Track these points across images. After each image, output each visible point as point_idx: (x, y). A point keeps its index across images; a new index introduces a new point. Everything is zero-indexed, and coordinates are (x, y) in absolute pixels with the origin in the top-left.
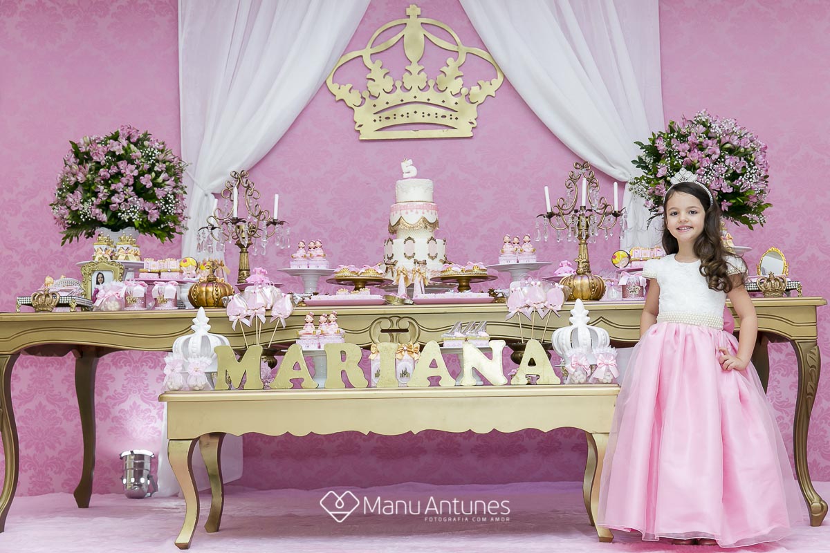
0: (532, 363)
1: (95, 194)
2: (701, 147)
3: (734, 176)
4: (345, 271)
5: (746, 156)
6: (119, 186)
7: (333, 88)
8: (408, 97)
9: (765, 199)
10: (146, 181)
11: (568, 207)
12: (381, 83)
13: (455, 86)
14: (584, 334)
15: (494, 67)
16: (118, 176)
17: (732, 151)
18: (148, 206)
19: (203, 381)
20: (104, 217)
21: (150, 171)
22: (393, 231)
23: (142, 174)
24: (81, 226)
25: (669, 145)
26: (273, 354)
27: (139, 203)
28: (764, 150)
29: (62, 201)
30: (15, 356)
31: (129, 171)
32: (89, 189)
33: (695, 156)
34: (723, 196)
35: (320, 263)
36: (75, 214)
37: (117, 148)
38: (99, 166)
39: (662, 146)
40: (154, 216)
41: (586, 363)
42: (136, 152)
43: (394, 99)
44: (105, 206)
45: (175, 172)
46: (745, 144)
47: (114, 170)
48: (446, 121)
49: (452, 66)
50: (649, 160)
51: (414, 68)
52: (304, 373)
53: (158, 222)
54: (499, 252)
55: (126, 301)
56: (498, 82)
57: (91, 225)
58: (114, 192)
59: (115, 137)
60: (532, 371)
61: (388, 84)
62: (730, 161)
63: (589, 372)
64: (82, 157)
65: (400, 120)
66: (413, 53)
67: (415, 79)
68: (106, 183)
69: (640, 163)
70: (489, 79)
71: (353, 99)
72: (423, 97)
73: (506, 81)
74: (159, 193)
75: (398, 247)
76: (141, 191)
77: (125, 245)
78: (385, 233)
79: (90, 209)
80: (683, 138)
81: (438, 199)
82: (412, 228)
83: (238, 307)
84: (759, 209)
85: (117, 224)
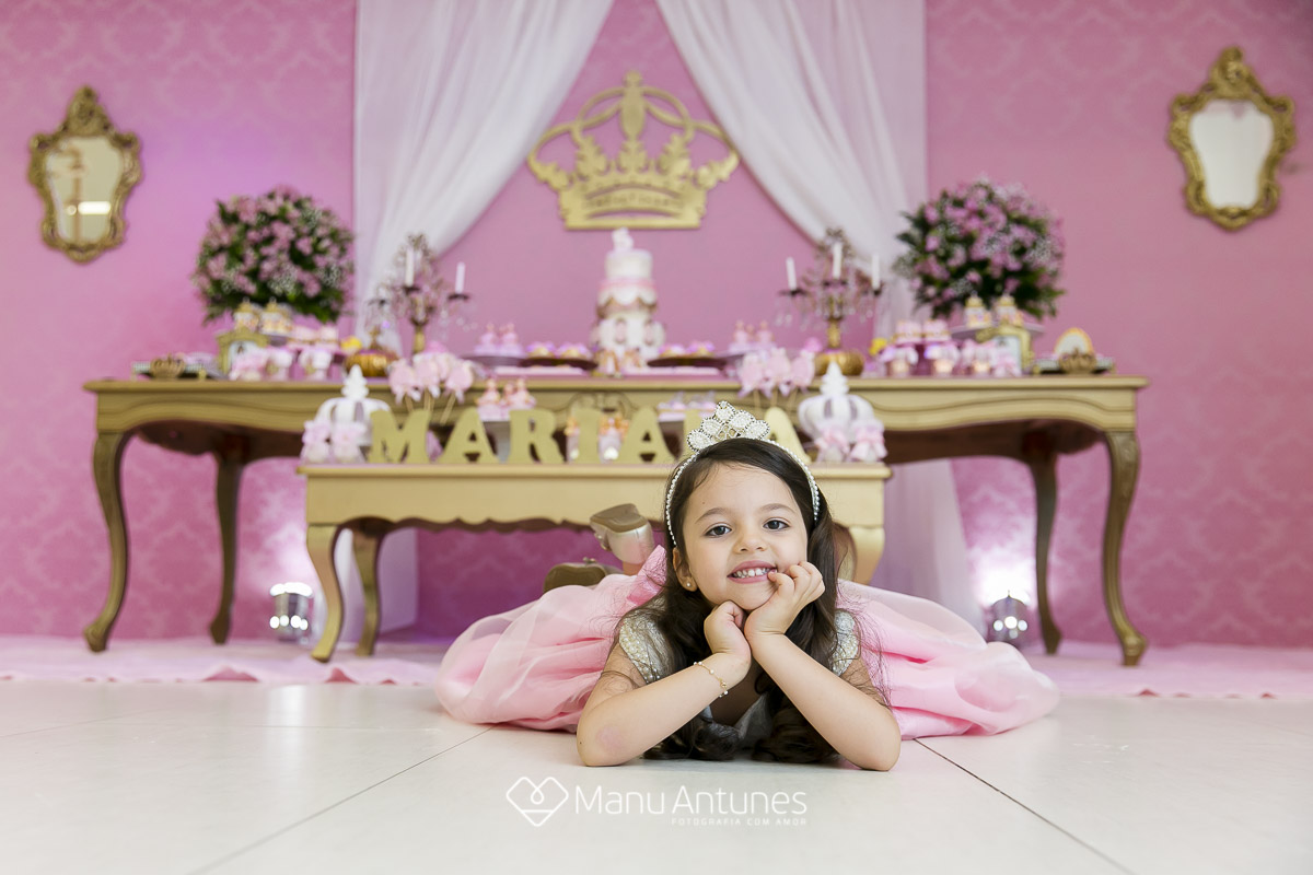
1: (241, 259)
2: (981, 214)
3: (1021, 251)
4: (543, 351)
5: (1037, 228)
6: (269, 250)
7: (536, 166)
8: (625, 179)
9: (1058, 285)
10: (305, 246)
11: (817, 279)
12: (592, 162)
13: (681, 166)
14: (841, 405)
15: (728, 144)
16: (270, 240)
17: (1020, 221)
18: (306, 277)
19: (354, 452)
20: (252, 288)
21: (311, 233)
22: (601, 314)
23: (299, 236)
24: (224, 299)
25: (942, 211)
26: (443, 432)
27: (295, 273)
28: (1058, 223)
29: (203, 269)
30: (127, 436)
31: (284, 232)
32: (234, 253)
33: (974, 225)
34: (1008, 273)
35: (514, 350)
36: (217, 283)
37: (272, 208)
38: (247, 227)
39: (933, 215)
40: (313, 290)
41: (843, 439)
42: (293, 213)
43: (607, 181)
44: (254, 274)
45: (342, 240)
46: (1033, 218)
47: (266, 232)
48: (670, 208)
49: (676, 143)
50: (916, 233)
51: (632, 145)
52: (482, 445)
53: (318, 298)
54: (732, 340)
55: (266, 370)
56: (732, 163)
57: (233, 299)
58: (263, 258)
59: (271, 196)
61: (600, 164)
62: (1018, 233)
63: (847, 449)
64: (229, 218)
65: (614, 206)
66: (631, 129)
67: (633, 157)
68: (256, 246)
69: (905, 237)
70: (721, 159)
71: (558, 180)
72: (642, 179)
73: (743, 165)
74: (320, 261)
75: (607, 332)
76: (298, 258)
77: (275, 319)
78: (593, 317)
79: (236, 278)
80: (959, 204)
81: (658, 277)
82: (626, 308)
83: (403, 379)
84: (1052, 293)
85: (263, 298)
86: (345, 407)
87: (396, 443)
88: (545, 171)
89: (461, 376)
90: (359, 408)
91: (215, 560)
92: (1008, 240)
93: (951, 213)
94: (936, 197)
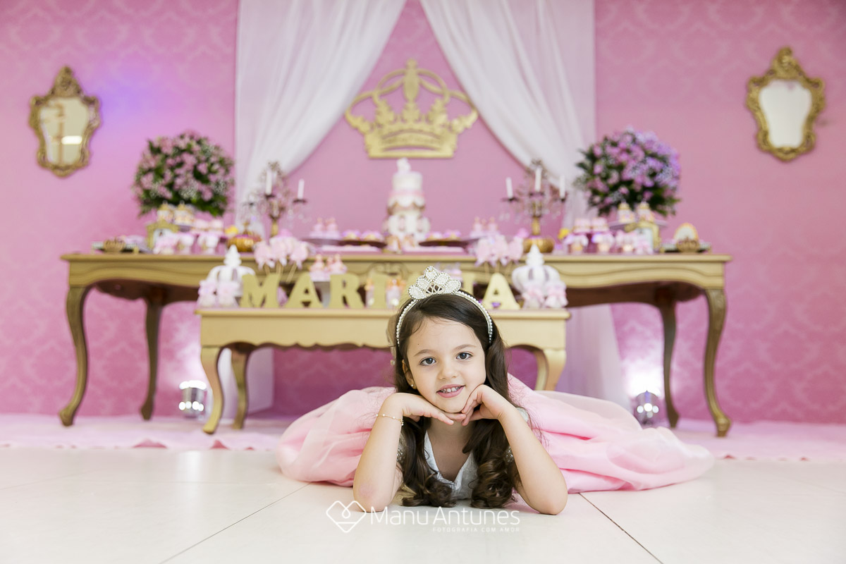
0: (496, 293)
1: (162, 176)
2: (628, 151)
3: (653, 174)
4: (352, 235)
5: (663, 160)
6: (180, 171)
7: (350, 118)
8: (406, 126)
9: (677, 195)
10: (203, 168)
11: (525, 191)
12: (386, 116)
13: (441, 119)
14: (539, 272)
15: (471, 105)
16: (181, 164)
17: (653, 156)
18: (203, 188)
19: (231, 300)
20: (169, 195)
21: (207, 160)
22: (390, 212)
23: (199, 162)
24: (152, 201)
25: (604, 149)
26: (288, 287)
27: (196, 185)
28: (677, 157)
29: (138, 183)
30: (88, 288)
31: (189, 160)
32: (158, 173)
33: (624, 158)
34: (645, 188)
35: (333, 234)
36: (147, 192)
37: (182, 144)
38: (167, 156)
39: (598, 151)
40: (208, 196)
41: (540, 294)
42: (196, 147)
43: (395, 128)
44: (170, 186)
45: (226, 165)
46: (661, 153)
47: (178, 159)
48: (435, 145)
49: (438, 105)
50: (588, 163)
51: (411, 105)
52: (313, 296)
53: (211, 202)
54: (471, 229)
55: (177, 247)
56: (473, 117)
57: (157, 201)
58: (176, 176)
59: (182, 137)
60: (497, 299)
61: (391, 117)
62: (652, 163)
63: (542, 300)
64: (155, 150)
65: (399, 143)
66: (410, 95)
67: (411, 113)
68: (172, 168)
69: (581, 165)
70: (467, 114)
71: (364, 127)
72: (417, 126)
73: (480, 119)
74: (213, 178)
75: (393, 224)
76: (198, 176)
77: (183, 214)
78: (385, 214)
79: (159, 188)
80: (614, 144)
81: (426, 189)
82: (405, 209)
83: (263, 254)
84: (672, 201)
85: (177, 200)
86: (226, 271)
87: (258, 294)
88: (356, 121)
89: (300, 252)
90: (235, 272)
91: (144, 366)
92: (645, 167)
93: (610, 150)
94: (601, 140)
